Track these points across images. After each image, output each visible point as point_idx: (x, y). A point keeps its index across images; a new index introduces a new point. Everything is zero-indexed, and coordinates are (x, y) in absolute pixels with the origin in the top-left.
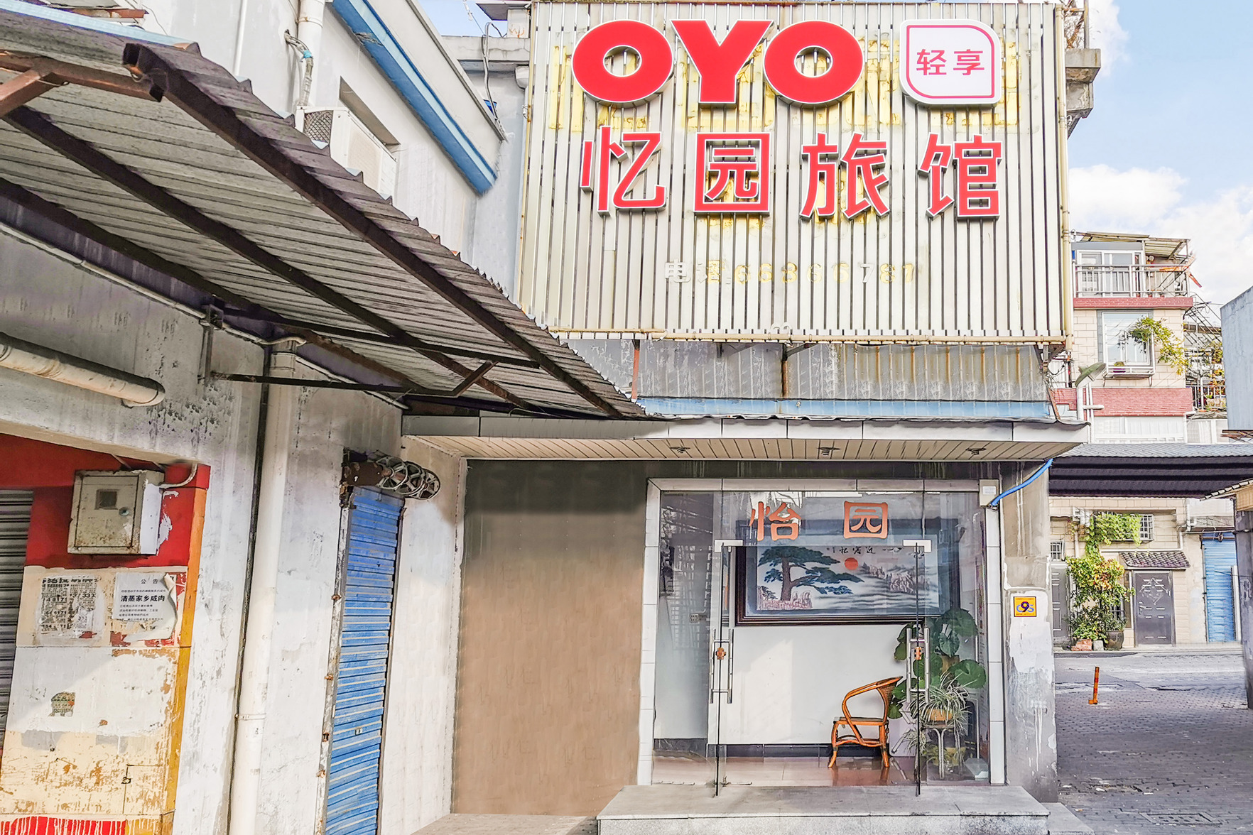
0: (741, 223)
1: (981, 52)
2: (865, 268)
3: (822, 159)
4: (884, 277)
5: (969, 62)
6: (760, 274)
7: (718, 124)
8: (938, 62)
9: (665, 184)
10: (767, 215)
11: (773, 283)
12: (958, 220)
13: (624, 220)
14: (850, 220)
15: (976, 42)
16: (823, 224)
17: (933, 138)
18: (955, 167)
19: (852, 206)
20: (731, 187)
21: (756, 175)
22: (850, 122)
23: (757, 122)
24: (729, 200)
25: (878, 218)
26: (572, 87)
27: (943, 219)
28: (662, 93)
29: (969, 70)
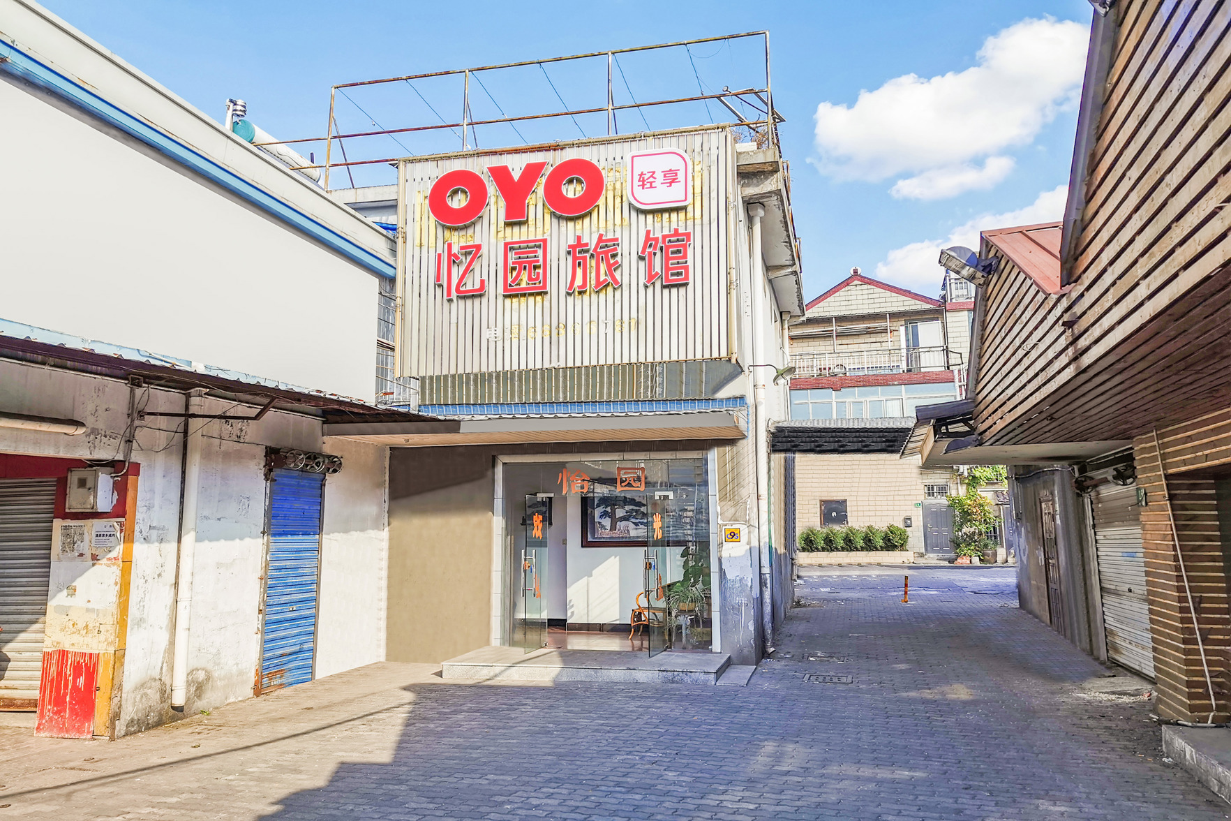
0: (531, 299)
1: (679, 170)
2: (606, 323)
3: (579, 252)
4: (618, 328)
5: (671, 178)
6: (543, 332)
7: (517, 234)
8: (651, 179)
9: (485, 277)
10: (546, 293)
11: (551, 337)
12: (663, 287)
13: (461, 303)
14: (597, 292)
15: (676, 164)
16: (580, 296)
17: (648, 232)
18: (662, 251)
19: (598, 282)
20: (524, 276)
21: (539, 267)
22: (597, 226)
23: (540, 231)
24: (524, 285)
25: (614, 289)
26: (429, 217)
27: (654, 287)
28: (482, 217)
29: (671, 183)
